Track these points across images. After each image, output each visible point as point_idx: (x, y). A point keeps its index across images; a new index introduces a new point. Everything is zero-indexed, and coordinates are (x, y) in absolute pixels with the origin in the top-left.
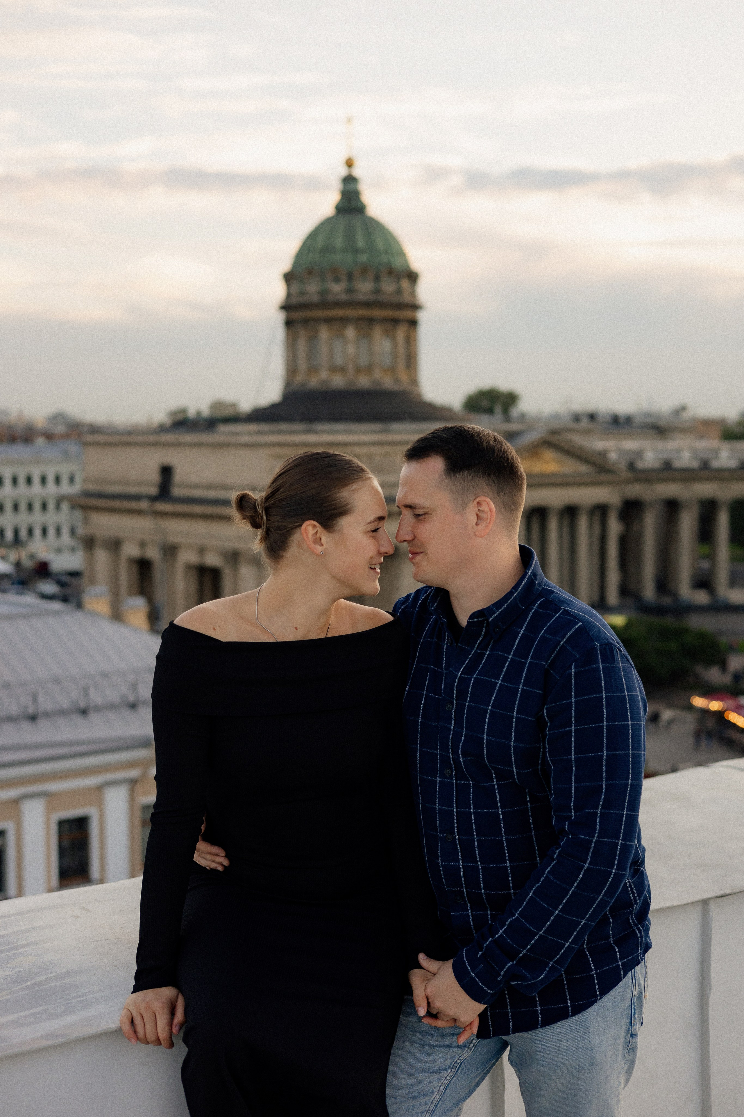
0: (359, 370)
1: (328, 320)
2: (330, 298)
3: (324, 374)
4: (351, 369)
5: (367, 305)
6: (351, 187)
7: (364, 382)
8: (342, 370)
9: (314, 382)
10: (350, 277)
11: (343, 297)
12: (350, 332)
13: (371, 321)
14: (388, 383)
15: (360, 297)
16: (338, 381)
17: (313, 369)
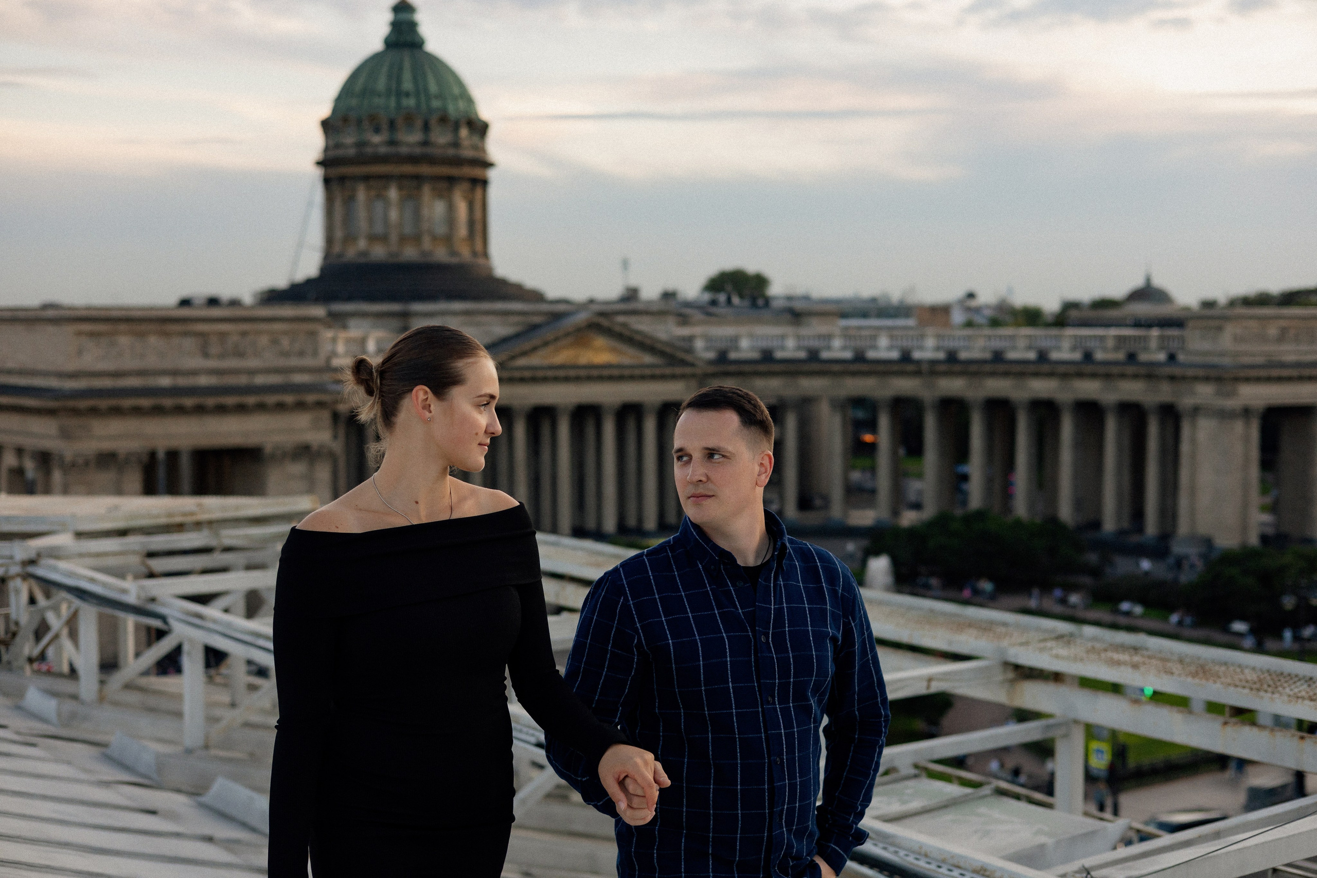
0: (403, 239)
1: (366, 178)
2: (369, 150)
3: (362, 244)
4: (394, 238)
5: (413, 159)
6: (404, 16)
7: (410, 253)
8: (383, 238)
9: (351, 253)
10: (392, 125)
11: (383, 150)
12: (393, 193)
13: (418, 179)
14: (441, 255)
15: (404, 150)
16: (379, 252)
17: (350, 238)
